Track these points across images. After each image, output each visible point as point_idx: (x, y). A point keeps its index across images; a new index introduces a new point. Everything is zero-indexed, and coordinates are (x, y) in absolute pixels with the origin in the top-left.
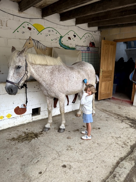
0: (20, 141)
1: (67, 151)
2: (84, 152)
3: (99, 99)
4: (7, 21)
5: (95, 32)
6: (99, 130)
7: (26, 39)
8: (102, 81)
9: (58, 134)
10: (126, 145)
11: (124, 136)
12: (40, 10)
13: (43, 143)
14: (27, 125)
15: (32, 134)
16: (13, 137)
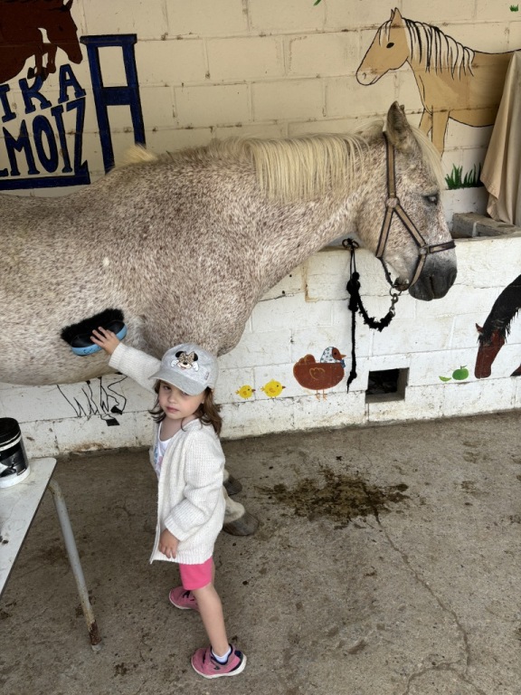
0: (304, 510)
7: (373, 27)
13: (401, 552)
14: (342, 438)
15: (356, 489)
16: (281, 482)
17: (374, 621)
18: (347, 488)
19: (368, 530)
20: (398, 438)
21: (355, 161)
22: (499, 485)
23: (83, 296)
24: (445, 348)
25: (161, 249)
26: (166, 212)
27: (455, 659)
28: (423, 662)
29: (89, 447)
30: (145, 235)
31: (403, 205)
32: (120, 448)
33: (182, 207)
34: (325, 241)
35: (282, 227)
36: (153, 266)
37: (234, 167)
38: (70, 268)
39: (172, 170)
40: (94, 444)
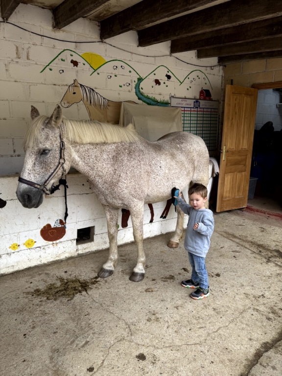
0: (51, 297)
1: (148, 324)
2: (185, 327)
3: (218, 211)
4: (29, 47)
5: (212, 68)
6: (218, 277)
7: (67, 85)
8: (226, 173)
9: (129, 285)
10: (277, 314)
11: (272, 294)
12: (96, 24)
13: (99, 303)
14: (66, 263)
15: (75, 283)
16: (38, 288)
18: (71, 283)
19: (83, 298)
27: (126, 336)
28: (113, 341)
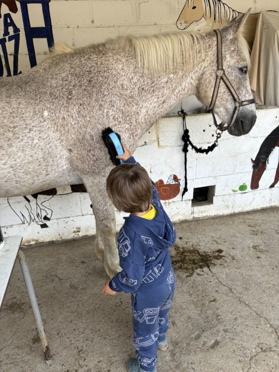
13: (227, 287)
14: (180, 227)
15: (194, 254)
17: (221, 327)
18: (188, 254)
19: (206, 276)
20: (212, 225)
21: (197, 47)
22: (273, 246)
23: (31, 136)
24: (235, 173)
25: (81, 105)
26: (83, 82)
27: (273, 345)
28: (255, 348)
29: (30, 242)
30: (70, 97)
31: (227, 75)
32: (49, 241)
33: (92, 79)
34: (179, 100)
35: (153, 90)
36: (76, 116)
37: (122, 54)
38: (22, 117)
39: (84, 57)
40: (33, 240)
